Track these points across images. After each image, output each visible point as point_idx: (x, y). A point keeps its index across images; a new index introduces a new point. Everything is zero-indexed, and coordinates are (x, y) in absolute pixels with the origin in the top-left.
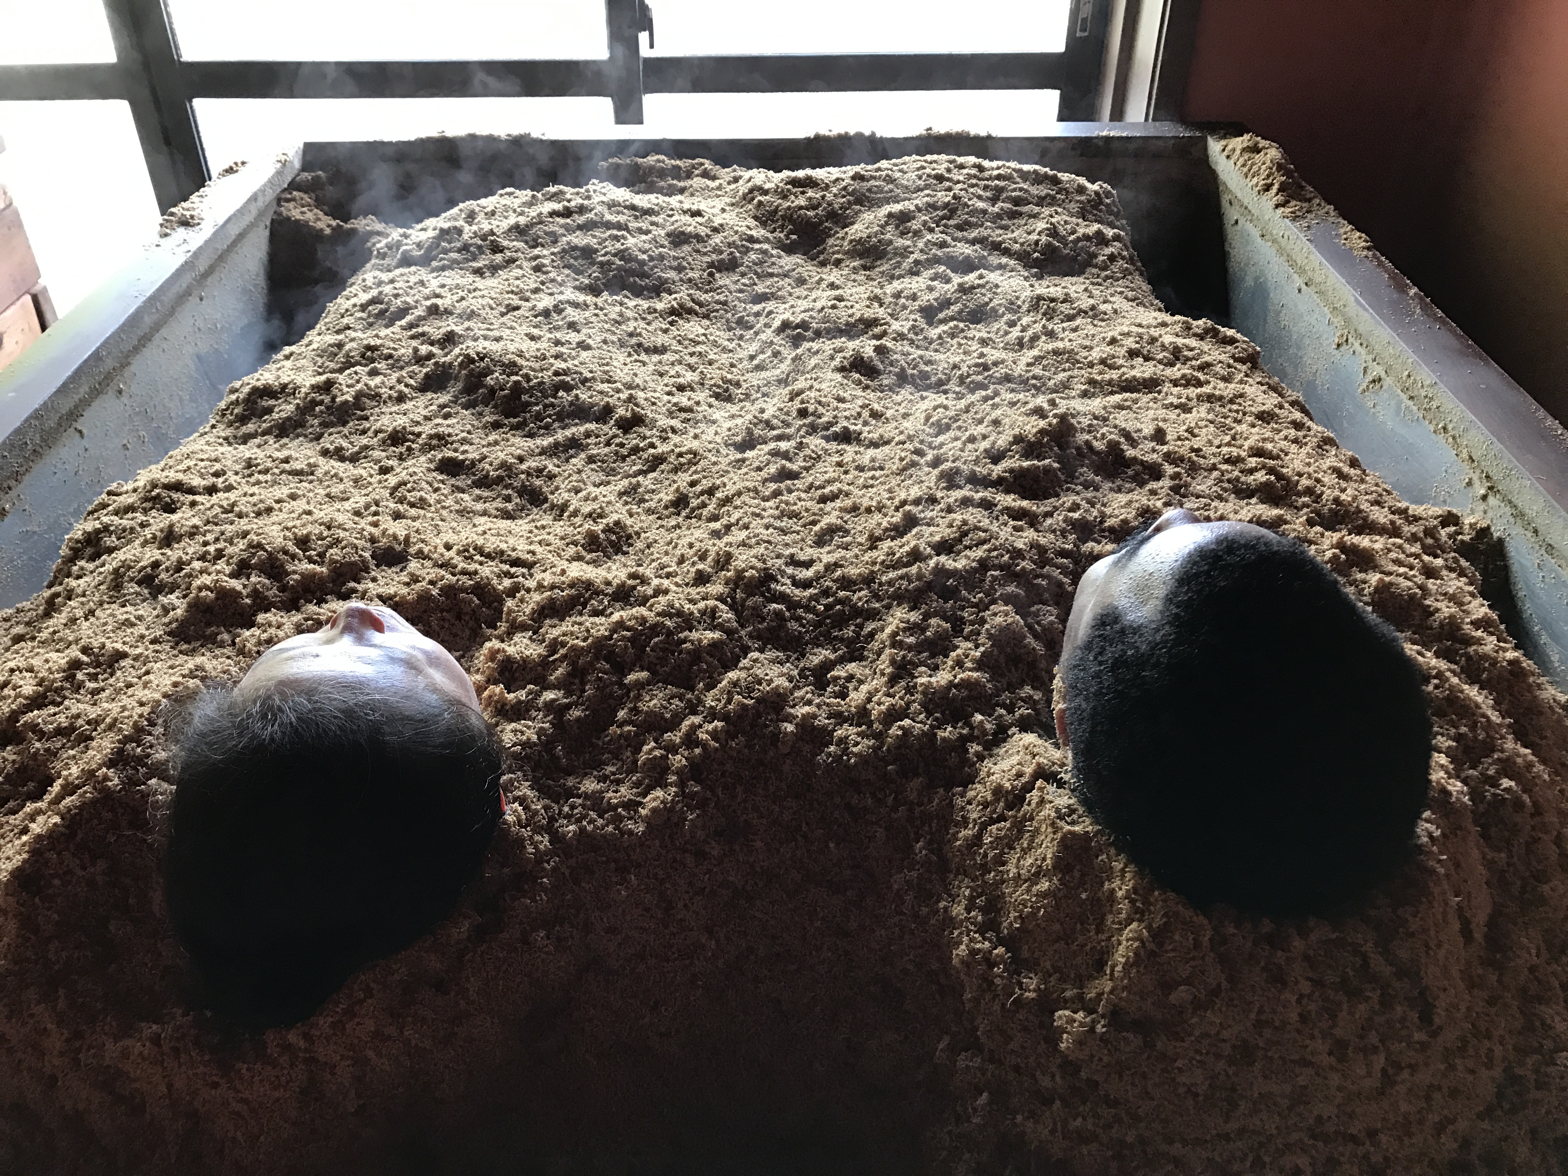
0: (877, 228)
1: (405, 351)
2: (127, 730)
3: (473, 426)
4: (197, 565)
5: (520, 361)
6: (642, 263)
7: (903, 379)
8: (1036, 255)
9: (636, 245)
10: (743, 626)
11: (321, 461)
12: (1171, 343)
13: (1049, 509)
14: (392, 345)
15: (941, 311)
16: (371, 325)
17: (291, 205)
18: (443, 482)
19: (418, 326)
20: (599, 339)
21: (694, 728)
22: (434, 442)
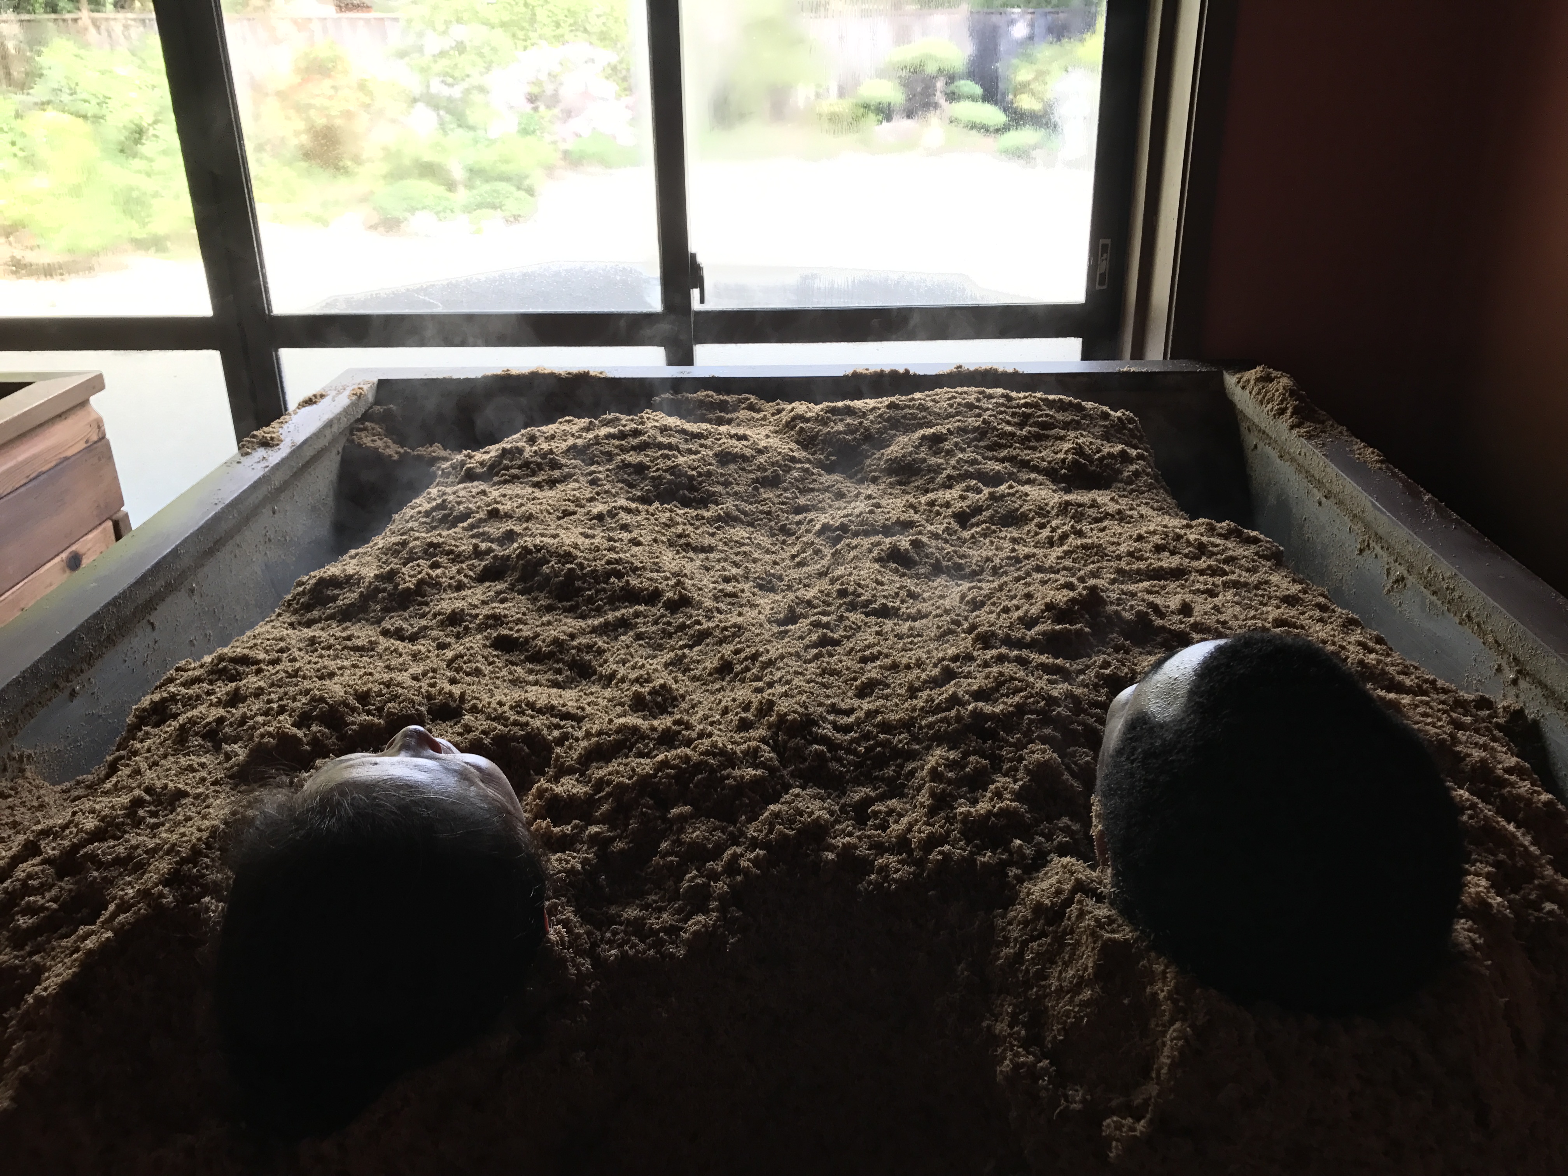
0: (911, 449)
1: (466, 547)
2: (184, 852)
3: (528, 609)
4: (260, 719)
5: (575, 552)
6: (692, 478)
7: (937, 569)
8: (1063, 471)
9: (686, 462)
10: (785, 767)
11: (382, 639)
12: (1196, 540)
13: (1081, 667)
14: (453, 543)
15: (973, 517)
16: (434, 528)
17: (363, 434)
18: (497, 657)
19: (479, 527)
20: (649, 538)
21: (735, 857)
22: (491, 622)
